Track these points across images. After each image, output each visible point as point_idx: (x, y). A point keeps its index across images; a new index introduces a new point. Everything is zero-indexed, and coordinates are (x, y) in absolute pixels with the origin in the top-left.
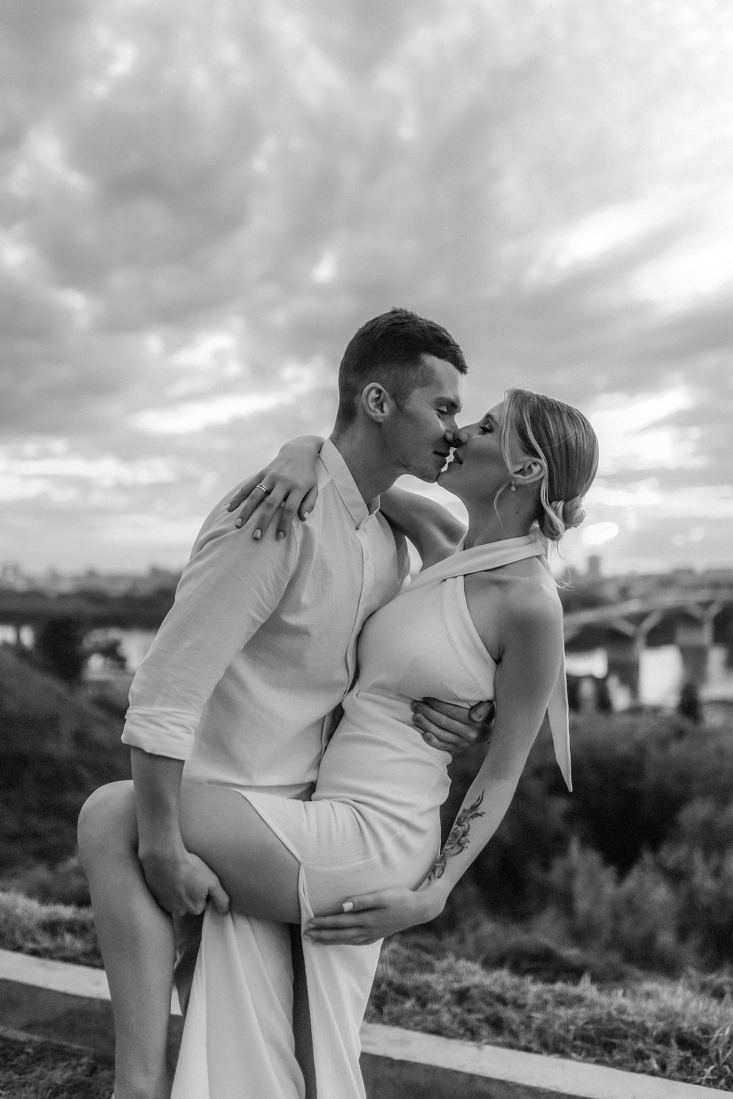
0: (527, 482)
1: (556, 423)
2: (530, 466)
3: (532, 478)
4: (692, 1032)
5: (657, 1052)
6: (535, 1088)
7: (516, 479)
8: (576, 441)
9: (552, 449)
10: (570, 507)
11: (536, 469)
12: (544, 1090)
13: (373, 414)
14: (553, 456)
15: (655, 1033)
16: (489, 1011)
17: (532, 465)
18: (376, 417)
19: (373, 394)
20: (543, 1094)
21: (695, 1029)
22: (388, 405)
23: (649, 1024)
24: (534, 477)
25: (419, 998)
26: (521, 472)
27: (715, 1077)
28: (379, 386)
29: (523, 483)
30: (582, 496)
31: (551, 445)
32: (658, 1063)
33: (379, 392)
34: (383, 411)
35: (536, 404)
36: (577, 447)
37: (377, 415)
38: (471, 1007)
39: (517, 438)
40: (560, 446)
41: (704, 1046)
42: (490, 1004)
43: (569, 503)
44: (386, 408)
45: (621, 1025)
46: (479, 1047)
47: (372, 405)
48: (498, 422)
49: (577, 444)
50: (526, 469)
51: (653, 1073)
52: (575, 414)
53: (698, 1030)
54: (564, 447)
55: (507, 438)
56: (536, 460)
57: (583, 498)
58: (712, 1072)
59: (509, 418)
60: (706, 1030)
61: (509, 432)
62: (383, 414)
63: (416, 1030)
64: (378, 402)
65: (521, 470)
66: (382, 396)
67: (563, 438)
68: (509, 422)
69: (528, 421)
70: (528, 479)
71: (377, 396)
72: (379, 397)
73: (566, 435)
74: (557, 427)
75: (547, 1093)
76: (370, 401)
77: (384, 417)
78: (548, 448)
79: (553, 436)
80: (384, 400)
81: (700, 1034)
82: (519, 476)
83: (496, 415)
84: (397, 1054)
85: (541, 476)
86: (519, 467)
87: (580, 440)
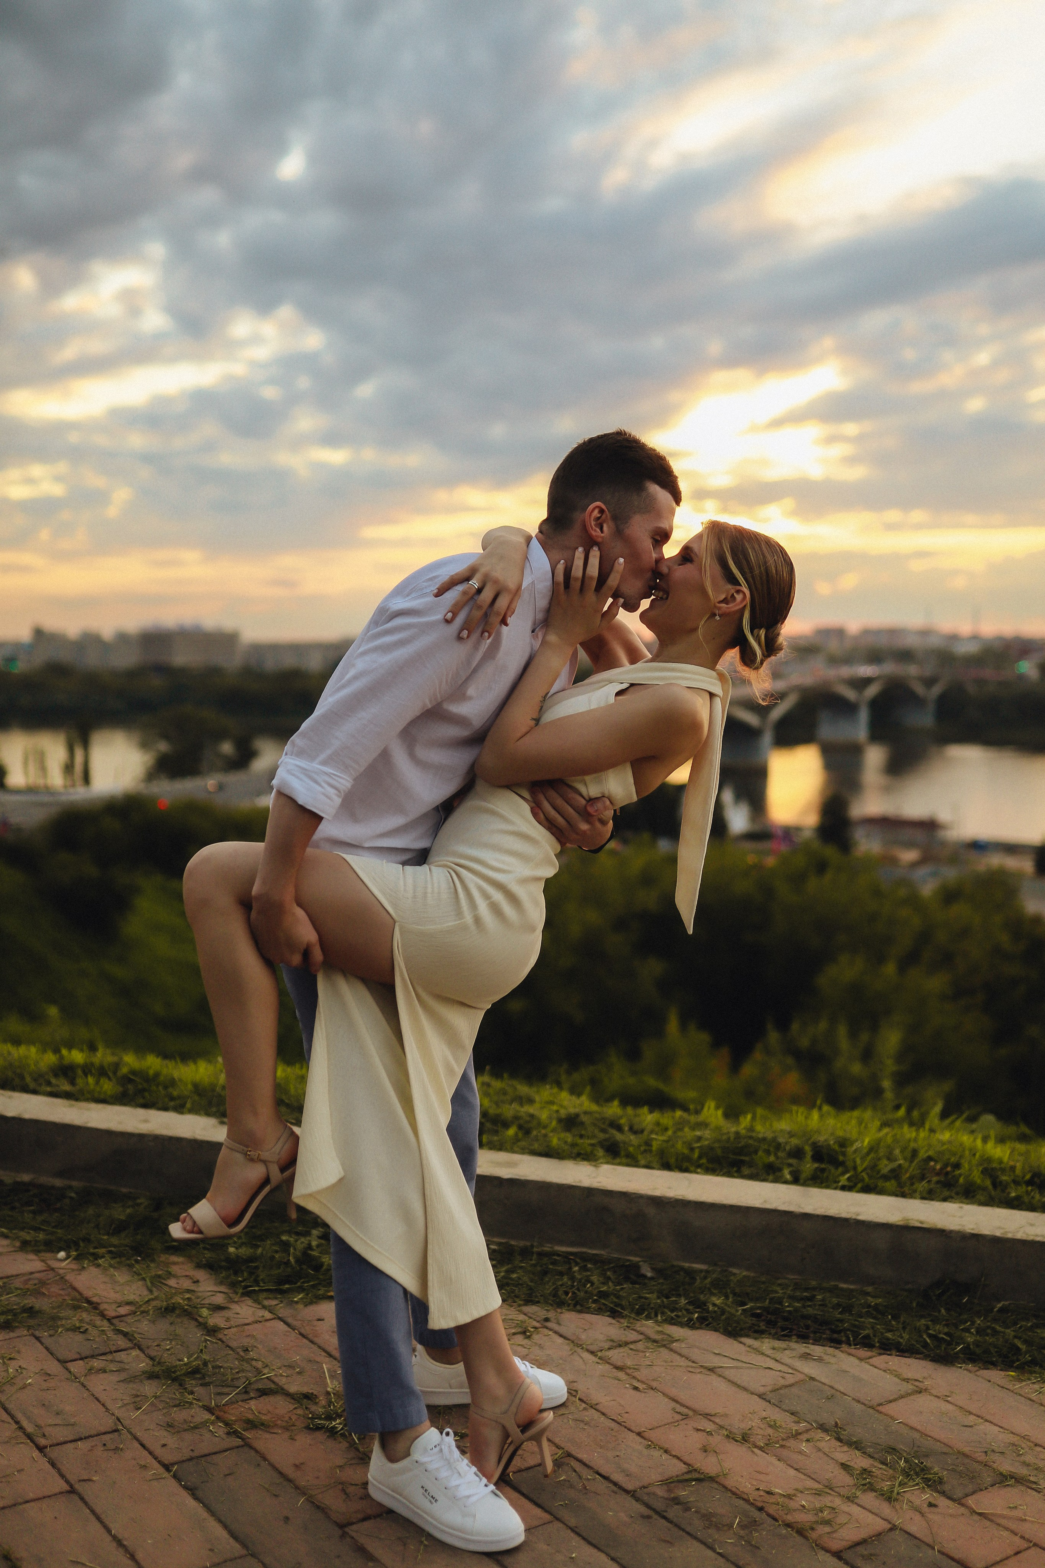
0: (733, 609)
1: (756, 552)
2: (733, 595)
3: (735, 606)
4: (829, 1145)
5: (790, 1165)
6: (660, 1197)
7: (719, 608)
8: (776, 568)
9: (753, 577)
10: (772, 634)
11: (739, 597)
12: (671, 1198)
13: (594, 533)
14: (755, 583)
15: (788, 1148)
16: (602, 1136)
17: (735, 594)
18: (596, 536)
19: (596, 513)
20: (668, 1203)
21: (832, 1142)
22: (609, 527)
23: (781, 1140)
24: (738, 604)
25: (520, 1127)
26: (725, 601)
27: (851, 1184)
28: (603, 507)
29: (728, 611)
30: (782, 624)
31: (751, 572)
32: (791, 1173)
33: (602, 511)
34: (602, 531)
35: (734, 534)
36: (777, 574)
37: (597, 534)
38: (583, 1132)
39: (717, 568)
40: (761, 573)
41: (841, 1158)
42: (603, 1131)
43: (772, 630)
44: (605, 528)
45: (751, 1142)
46: (595, 1166)
47: (593, 523)
48: (698, 553)
49: (776, 571)
50: (729, 597)
51: (786, 1182)
52: (773, 543)
53: (835, 1142)
54: (764, 574)
55: (708, 569)
56: (738, 588)
57: (783, 626)
58: (848, 1179)
59: (708, 550)
60: (843, 1143)
61: (709, 562)
62: (602, 535)
63: (523, 1153)
64: (599, 522)
65: (725, 599)
66: (604, 516)
67: (763, 566)
68: (709, 555)
69: (728, 552)
70: (733, 607)
71: (599, 515)
72: (601, 517)
73: (765, 563)
74: (757, 555)
75: (671, 1202)
76: (592, 519)
77: (602, 537)
78: (749, 575)
79: (754, 563)
80: (604, 521)
81: (836, 1147)
82: (723, 605)
83: (695, 547)
84: (505, 1173)
85: (744, 604)
86: (723, 597)
87: (779, 568)
